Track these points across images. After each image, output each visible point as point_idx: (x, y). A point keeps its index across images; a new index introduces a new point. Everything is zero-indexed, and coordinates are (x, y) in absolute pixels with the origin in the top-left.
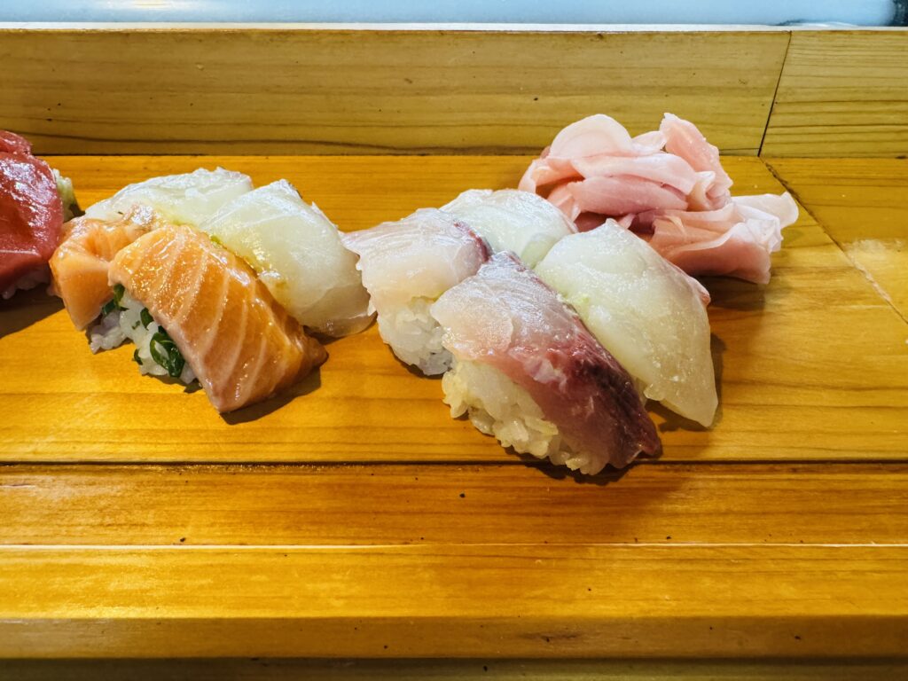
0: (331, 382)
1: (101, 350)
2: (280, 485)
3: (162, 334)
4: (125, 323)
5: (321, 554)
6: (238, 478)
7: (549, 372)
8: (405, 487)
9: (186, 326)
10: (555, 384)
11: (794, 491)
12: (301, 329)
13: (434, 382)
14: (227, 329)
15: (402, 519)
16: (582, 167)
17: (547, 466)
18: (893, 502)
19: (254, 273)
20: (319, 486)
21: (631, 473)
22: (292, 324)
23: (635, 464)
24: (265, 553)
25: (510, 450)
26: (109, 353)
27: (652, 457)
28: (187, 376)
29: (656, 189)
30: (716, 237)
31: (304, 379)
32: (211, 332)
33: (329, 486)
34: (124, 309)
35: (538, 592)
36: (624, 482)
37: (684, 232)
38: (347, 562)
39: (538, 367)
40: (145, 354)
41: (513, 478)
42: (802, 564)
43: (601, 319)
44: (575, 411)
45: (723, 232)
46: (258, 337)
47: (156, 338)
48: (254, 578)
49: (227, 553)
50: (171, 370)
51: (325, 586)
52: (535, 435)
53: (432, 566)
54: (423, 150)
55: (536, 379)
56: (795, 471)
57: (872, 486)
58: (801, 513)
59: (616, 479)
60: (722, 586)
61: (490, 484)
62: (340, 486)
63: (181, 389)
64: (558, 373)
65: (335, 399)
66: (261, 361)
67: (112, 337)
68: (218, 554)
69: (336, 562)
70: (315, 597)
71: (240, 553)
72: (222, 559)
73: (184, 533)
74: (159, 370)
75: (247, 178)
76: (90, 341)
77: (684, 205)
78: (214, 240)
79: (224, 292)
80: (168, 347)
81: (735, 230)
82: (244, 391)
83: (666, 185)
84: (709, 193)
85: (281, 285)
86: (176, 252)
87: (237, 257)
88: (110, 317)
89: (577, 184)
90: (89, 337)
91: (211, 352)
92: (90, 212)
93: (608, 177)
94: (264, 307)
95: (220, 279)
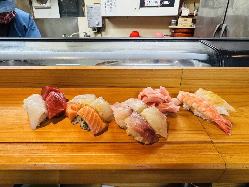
0: (110, 130)
1: (74, 124)
2: (103, 146)
3: (85, 123)
4: (78, 120)
5: (110, 155)
6: (97, 144)
7: (141, 130)
8: (121, 146)
9: (89, 122)
10: (142, 132)
11: (177, 146)
12: (105, 121)
13: (125, 130)
14: (95, 122)
15: (121, 150)
16: (147, 95)
17: (142, 143)
19: (98, 113)
20: (108, 146)
21: (154, 144)
22: (104, 121)
23: (155, 142)
24: (102, 155)
25: (136, 141)
26: (75, 125)
27: (157, 141)
28: (88, 129)
29: (159, 99)
30: (168, 107)
31: (106, 129)
32: (93, 123)
33: (110, 146)
34: (78, 118)
35: (139, 160)
36: (153, 145)
37: (163, 106)
38: (114, 156)
39: (140, 129)
40: (82, 125)
41: (137, 144)
43: (150, 121)
44: (145, 135)
45: (169, 106)
46: (99, 123)
47: (84, 123)
48: (101, 159)
49: (97, 155)
50: (86, 128)
51: (111, 160)
52: (140, 139)
53: (125, 157)
54: (122, 87)
55: (139, 131)
56: (178, 143)
57: (189, 145)
59: (151, 145)
60: (165, 160)
61: (133, 145)
62: (112, 146)
63: (87, 131)
64: (142, 130)
65: (110, 132)
66: (100, 127)
67: (75, 122)
68: (95, 155)
70: (109, 161)
71: (99, 155)
72: (96, 156)
73: (90, 152)
74: (84, 128)
75: (95, 95)
76: (72, 123)
77: (163, 101)
78: (92, 108)
79: (94, 117)
80: (86, 125)
81: (171, 106)
82: (97, 131)
83: (160, 99)
84: (167, 100)
85: (102, 115)
86: (87, 111)
87: (95, 110)
88: (75, 119)
89: (147, 98)
90: (72, 122)
91: (93, 125)
92: (70, 101)
93: (152, 97)
94: (100, 119)
95: (94, 115)
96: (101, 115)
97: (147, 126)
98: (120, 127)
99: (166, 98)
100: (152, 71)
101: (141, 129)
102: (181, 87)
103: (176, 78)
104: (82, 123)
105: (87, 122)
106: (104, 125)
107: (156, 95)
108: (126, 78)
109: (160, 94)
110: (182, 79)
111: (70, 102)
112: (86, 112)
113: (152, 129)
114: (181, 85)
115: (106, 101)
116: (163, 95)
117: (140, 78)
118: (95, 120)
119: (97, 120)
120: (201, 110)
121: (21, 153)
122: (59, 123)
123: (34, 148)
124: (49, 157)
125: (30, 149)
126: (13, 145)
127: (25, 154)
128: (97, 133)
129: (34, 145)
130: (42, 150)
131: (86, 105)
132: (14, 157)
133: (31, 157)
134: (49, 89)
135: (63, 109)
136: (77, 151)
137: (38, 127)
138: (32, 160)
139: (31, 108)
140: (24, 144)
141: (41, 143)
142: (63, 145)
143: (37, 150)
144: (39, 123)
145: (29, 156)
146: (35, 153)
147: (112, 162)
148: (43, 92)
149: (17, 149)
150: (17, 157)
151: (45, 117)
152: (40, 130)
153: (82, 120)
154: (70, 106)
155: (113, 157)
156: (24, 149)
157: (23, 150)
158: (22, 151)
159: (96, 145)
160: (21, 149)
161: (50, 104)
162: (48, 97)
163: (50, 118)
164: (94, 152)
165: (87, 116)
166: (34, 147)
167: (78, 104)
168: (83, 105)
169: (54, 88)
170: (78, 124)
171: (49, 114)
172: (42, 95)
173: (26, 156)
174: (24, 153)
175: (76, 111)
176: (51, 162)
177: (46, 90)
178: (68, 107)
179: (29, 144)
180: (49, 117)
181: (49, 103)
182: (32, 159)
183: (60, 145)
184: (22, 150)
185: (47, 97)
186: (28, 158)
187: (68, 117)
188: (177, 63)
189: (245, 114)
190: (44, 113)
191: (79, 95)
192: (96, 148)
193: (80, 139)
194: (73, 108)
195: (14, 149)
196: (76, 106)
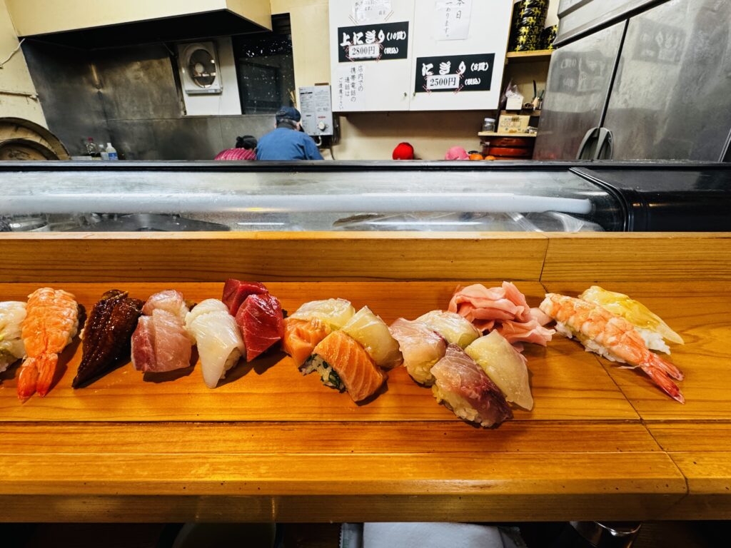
0: (391, 390)
1: (305, 374)
2: (381, 430)
4: (314, 364)
5: (401, 457)
6: (365, 427)
7: (475, 395)
8: (424, 431)
9: (346, 372)
10: (477, 399)
11: (560, 432)
12: (379, 368)
13: (428, 390)
14: (359, 373)
15: (426, 443)
16: (474, 302)
17: (475, 424)
18: (595, 436)
19: (363, 347)
20: (394, 430)
21: (504, 424)
22: (377, 367)
23: (504, 421)
24: (382, 457)
25: (460, 417)
26: (308, 375)
27: (510, 419)
28: (342, 387)
30: (526, 332)
32: (354, 374)
33: (398, 430)
34: (316, 361)
35: (476, 471)
36: (500, 429)
37: (514, 329)
38: (411, 460)
39: (471, 393)
40: (326, 378)
41: (462, 427)
42: (564, 460)
43: (490, 370)
44: (484, 406)
45: (530, 330)
46: (369, 374)
47: (330, 374)
48: (381, 466)
49: (369, 456)
50: (336, 385)
51: (405, 468)
52: (469, 414)
53: (440, 461)
54: (407, 280)
55: (471, 397)
56: (560, 424)
57: (587, 430)
58: (563, 441)
59: (497, 428)
60: (538, 468)
61: (454, 429)
62: (402, 430)
64: (477, 395)
65: (394, 395)
66: (370, 383)
67: (309, 370)
68: (366, 457)
69: (407, 460)
71: (374, 456)
72: (368, 459)
73: (352, 448)
74: (331, 384)
75: (350, 303)
76: (301, 371)
77: (513, 318)
78: (348, 335)
79: (356, 358)
80: (336, 377)
81: (534, 331)
82: (365, 394)
83: (506, 312)
84: (523, 314)
85: (373, 353)
86: (339, 343)
87: (356, 341)
88: (310, 362)
89: (474, 310)
90: (300, 369)
91: (354, 381)
92: (293, 316)
93: (485, 308)
94: (370, 363)
95: (354, 353)
96: (370, 354)
97: (486, 381)
98: (416, 382)
99: (521, 311)
100: (477, 243)
101: (474, 392)
102: (542, 279)
103: (532, 258)
104: (326, 373)
105: (341, 372)
106: (379, 377)
107: (496, 302)
108: (416, 259)
109: (506, 300)
110: (546, 261)
111: (293, 319)
112: (338, 348)
113: (497, 390)
114: (543, 275)
115: (378, 317)
116: (510, 302)
117: (449, 259)
118: (358, 367)
119: (364, 369)
120: (607, 340)
121: (186, 450)
122: (271, 372)
123: (217, 437)
124: (254, 463)
125: (206, 438)
126: (165, 429)
127: (196, 452)
128: (363, 398)
129: (216, 428)
130: (238, 441)
131: (333, 328)
132: (170, 461)
133: (210, 460)
134: (242, 287)
135: (279, 338)
136: (321, 444)
137: (221, 382)
138: (214, 470)
139: (204, 336)
140: (191, 426)
141: (232, 423)
142: (286, 427)
143: (225, 441)
144: (224, 373)
145: (205, 458)
146: (220, 450)
147: (408, 476)
148: (228, 293)
149: (175, 440)
150: (176, 461)
151: (236, 356)
152: (226, 389)
153: (326, 365)
154: (295, 329)
155: (408, 463)
156: (193, 438)
157: (189, 441)
158: (188, 444)
159: (363, 429)
160: (187, 439)
161: (249, 328)
162: (244, 308)
163: (249, 359)
164: (363, 448)
165: (338, 359)
166: (215, 435)
167: (315, 325)
168: (326, 329)
169: (254, 286)
170: (314, 373)
171: (248, 352)
172: (225, 300)
173: (199, 458)
174: (192, 450)
175: (309, 342)
176: (260, 477)
177: (236, 289)
178: (289, 333)
179: (203, 426)
180: (248, 357)
181: (246, 325)
182: (215, 468)
183: (278, 429)
184: (187, 441)
185: (240, 308)
186: (204, 464)
187: (290, 356)
188: (522, 219)
189: (705, 347)
190: (236, 349)
191: (312, 302)
192: (364, 438)
193: (326, 413)
194: (301, 333)
195: (168, 440)
196: (310, 332)
